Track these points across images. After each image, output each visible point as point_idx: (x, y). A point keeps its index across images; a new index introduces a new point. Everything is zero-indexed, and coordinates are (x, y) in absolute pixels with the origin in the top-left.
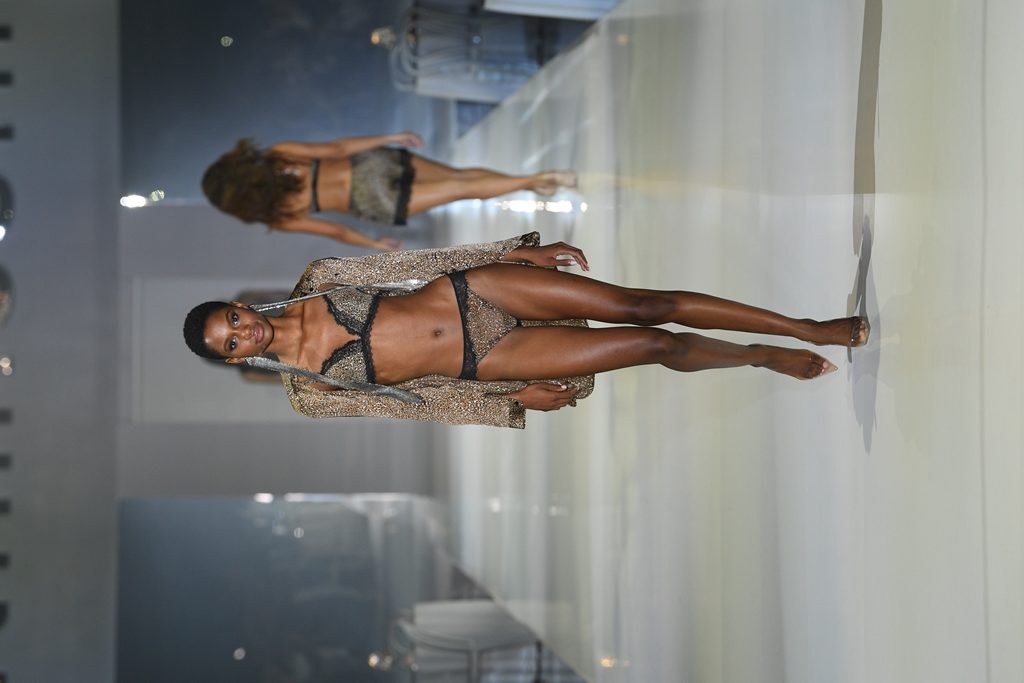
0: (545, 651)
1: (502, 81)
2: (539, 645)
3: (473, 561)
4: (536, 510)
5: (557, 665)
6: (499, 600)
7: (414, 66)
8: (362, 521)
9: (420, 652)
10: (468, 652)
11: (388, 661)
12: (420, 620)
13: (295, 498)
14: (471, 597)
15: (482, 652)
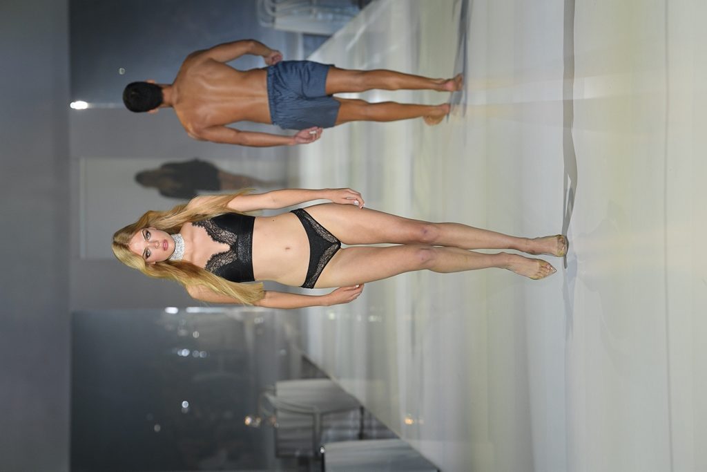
0: (366, 414)
1: (334, 20)
2: (362, 409)
3: (316, 353)
4: (359, 318)
5: (374, 423)
6: (334, 379)
7: (273, 10)
8: (239, 325)
9: (280, 414)
10: (313, 414)
11: (258, 421)
12: (279, 393)
13: (193, 310)
14: (314, 377)
15: (322, 415)
